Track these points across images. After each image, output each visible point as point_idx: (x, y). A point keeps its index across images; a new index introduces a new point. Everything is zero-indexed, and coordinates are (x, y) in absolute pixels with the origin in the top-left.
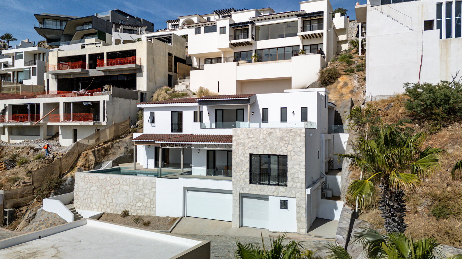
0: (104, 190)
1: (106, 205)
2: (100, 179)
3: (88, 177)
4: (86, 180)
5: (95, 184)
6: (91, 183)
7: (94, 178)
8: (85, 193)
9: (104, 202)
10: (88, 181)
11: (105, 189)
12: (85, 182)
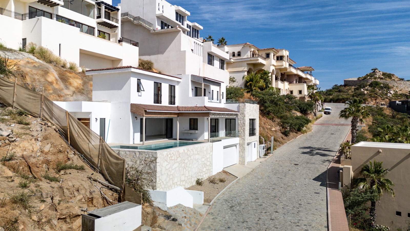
0: (183, 165)
1: (185, 180)
2: (180, 153)
3: (170, 154)
4: (168, 158)
5: (177, 160)
6: (173, 160)
7: (175, 153)
8: (168, 174)
9: (183, 178)
10: (171, 158)
11: (184, 163)
12: (168, 161)
